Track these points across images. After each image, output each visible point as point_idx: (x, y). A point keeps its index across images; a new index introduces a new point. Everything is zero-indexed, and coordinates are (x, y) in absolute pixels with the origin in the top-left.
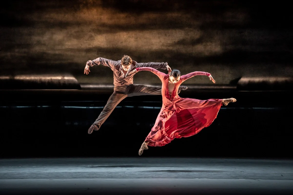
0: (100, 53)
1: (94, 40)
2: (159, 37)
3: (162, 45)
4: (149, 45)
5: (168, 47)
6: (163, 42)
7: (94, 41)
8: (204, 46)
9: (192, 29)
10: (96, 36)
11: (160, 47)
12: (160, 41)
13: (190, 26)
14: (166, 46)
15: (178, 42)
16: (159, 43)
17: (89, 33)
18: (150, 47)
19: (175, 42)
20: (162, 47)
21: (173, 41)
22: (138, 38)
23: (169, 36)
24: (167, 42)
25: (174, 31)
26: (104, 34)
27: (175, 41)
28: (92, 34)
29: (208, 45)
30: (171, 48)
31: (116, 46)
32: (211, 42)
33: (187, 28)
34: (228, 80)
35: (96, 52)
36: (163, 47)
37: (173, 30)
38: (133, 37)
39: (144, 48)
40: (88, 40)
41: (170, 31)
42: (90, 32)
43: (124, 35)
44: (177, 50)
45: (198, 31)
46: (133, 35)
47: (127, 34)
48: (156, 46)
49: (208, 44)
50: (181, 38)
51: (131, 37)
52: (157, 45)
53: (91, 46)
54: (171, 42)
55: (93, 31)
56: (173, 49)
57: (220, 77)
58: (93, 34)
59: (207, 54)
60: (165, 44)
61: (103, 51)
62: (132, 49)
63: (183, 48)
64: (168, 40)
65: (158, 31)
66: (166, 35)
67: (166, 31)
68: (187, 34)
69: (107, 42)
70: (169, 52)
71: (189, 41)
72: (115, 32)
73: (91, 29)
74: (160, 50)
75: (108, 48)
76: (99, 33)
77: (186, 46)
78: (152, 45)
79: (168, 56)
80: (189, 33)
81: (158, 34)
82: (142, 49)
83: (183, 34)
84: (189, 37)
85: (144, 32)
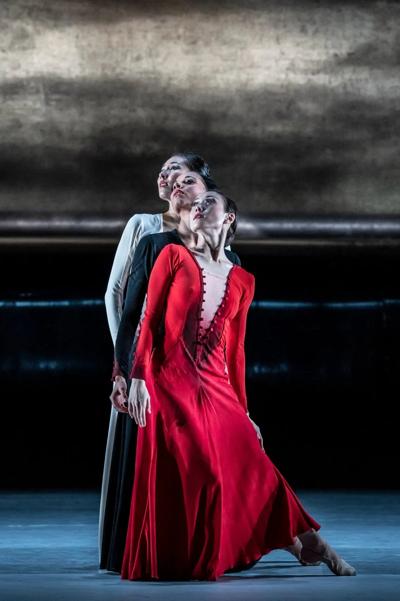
1: (34, 48)
2: (278, 40)
3: (288, 69)
4: (241, 69)
5: (310, 76)
6: (292, 56)
7: (35, 51)
10: (38, 32)
11: (283, 76)
12: (283, 53)
14: (305, 72)
15: (350, 55)
16: (277, 61)
17: (16, 24)
18: (244, 77)
19: (336, 55)
20: (287, 75)
21: (332, 52)
22: (200, 43)
23: (316, 32)
24: (307, 58)
25: (334, 14)
26: (70, 25)
27: (337, 52)
28: (24, 25)
30: (322, 79)
31: (118, 70)
35: (43, 97)
36: (291, 76)
37: (329, 11)
38: (179, 37)
39: (222, 79)
40: (11, 48)
41: (318, 14)
42: (18, 17)
43: (146, 31)
44: (345, 87)
46: (181, 31)
47: (158, 27)
48: (267, 72)
50: (362, 41)
51: (171, 39)
52: (268, 68)
53: (21, 74)
54: (324, 58)
55: (30, 14)
56: (330, 82)
58: (30, 28)
60: (301, 65)
61: (67, 93)
62: (175, 82)
63: (366, 80)
64: (313, 48)
65: (273, 15)
66: (303, 30)
67: (305, 16)
68: (382, 24)
69: (83, 58)
70: (313, 93)
71: (389, 52)
72: (111, 20)
73: (24, 7)
74: (282, 86)
75: (84, 79)
76: (51, 23)
77: (378, 72)
78: (252, 66)
79: (310, 107)
80: (392, 23)
81: (276, 26)
82: (212, 83)
83: (370, 25)
84: (390, 37)
85: (222, 19)
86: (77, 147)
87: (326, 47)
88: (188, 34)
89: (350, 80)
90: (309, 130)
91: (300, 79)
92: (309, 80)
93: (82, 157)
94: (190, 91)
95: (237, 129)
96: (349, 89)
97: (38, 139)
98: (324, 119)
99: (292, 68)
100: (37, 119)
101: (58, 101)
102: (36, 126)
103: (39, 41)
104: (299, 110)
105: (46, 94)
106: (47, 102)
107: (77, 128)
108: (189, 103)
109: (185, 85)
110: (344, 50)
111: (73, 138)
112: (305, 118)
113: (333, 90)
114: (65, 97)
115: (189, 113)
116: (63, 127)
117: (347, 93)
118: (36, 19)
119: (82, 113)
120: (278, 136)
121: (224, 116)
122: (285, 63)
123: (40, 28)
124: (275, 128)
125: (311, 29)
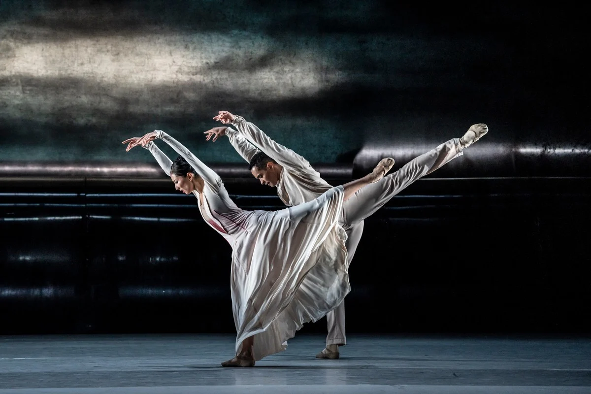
0: (28, 88)
1: (15, 57)
2: (171, 54)
3: (177, 72)
4: (148, 71)
5: (192, 76)
6: (179, 64)
7: (16, 59)
8: (277, 73)
9: (246, 33)
10: (17, 47)
11: (174, 76)
12: (174, 62)
13: (243, 26)
14: (188, 73)
15: (216, 63)
16: (170, 66)
17: (3, 42)
18: (149, 76)
19: (208, 63)
20: (177, 75)
21: (205, 61)
22: (122, 55)
23: (195, 48)
24: (189, 65)
25: (206, 38)
26: (38, 43)
27: (209, 62)
28: (8, 42)
29: (285, 72)
30: (198, 78)
31: (69, 72)
32: (294, 64)
33: (236, 32)
34: (332, 153)
35: (20, 88)
36: (180, 76)
37: (202, 36)
38: (108, 51)
39: (136, 77)
41: (196, 38)
42: (4, 37)
43: (87, 47)
44: (213, 83)
45: (262, 38)
46: (109, 47)
47: (94, 44)
48: (164, 74)
49: (287, 69)
50: (224, 54)
51: (103, 52)
52: (165, 71)
53: (6, 73)
54: (200, 65)
55: (12, 36)
56: (204, 80)
57: (314, 146)
58: (12, 44)
59: (283, 92)
60: (186, 69)
61: (35, 86)
62: (106, 79)
63: (226, 79)
64: (193, 58)
65: (168, 38)
66: (187, 47)
67: (187, 38)
68: (236, 44)
69: (46, 63)
70: (194, 87)
71: (240, 61)
72: (65, 40)
73: (8, 31)
74: (174, 82)
75: (47, 77)
76: (26, 41)
77: (233, 74)
78: (154, 69)
79: (191, 96)
80: (241, 44)
81: (169, 45)
82: (130, 80)
83: (228, 44)
84: (241, 52)
85: (135, 40)
86: (43, 120)
87: (201, 58)
88: (113, 49)
89: (216, 79)
90: (191, 110)
91: (184, 78)
92: (191, 79)
93: (47, 126)
94: (115, 85)
95: (145, 109)
96: (216, 85)
97: (17, 115)
98: (200, 103)
99: (180, 71)
100: (17, 102)
101: (30, 90)
102: (16, 107)
103: (17, 53)
104: (185, 98)
105: (23, 86)
106: (24, 92)
107: (42, 108)
108: (115, 93)
109: (113, 81)
110: (212, 61)
111: (40, 114)
112: (188, 102)
113: (205, 85)
114: (35, 88)
115: (115, 99)
116: (34, 107)
117: (214, 87)
118: (16, 39)
119: (46, 99)
120: (171, 113)
121: (137, 101)
122: (175, 68)
123: (19, 44)
124: (170, 108)
125: (191, 47)
